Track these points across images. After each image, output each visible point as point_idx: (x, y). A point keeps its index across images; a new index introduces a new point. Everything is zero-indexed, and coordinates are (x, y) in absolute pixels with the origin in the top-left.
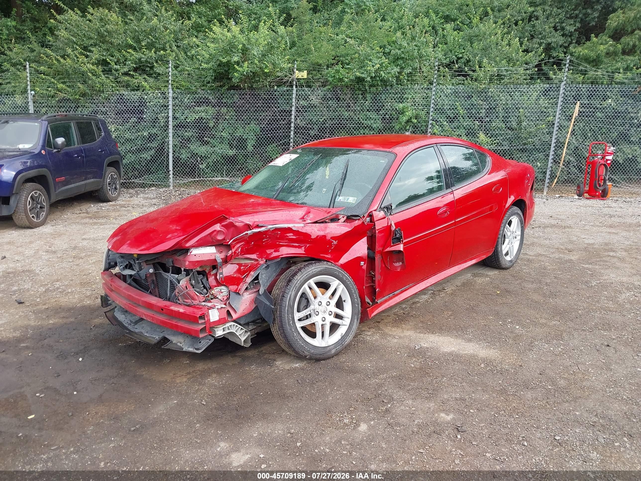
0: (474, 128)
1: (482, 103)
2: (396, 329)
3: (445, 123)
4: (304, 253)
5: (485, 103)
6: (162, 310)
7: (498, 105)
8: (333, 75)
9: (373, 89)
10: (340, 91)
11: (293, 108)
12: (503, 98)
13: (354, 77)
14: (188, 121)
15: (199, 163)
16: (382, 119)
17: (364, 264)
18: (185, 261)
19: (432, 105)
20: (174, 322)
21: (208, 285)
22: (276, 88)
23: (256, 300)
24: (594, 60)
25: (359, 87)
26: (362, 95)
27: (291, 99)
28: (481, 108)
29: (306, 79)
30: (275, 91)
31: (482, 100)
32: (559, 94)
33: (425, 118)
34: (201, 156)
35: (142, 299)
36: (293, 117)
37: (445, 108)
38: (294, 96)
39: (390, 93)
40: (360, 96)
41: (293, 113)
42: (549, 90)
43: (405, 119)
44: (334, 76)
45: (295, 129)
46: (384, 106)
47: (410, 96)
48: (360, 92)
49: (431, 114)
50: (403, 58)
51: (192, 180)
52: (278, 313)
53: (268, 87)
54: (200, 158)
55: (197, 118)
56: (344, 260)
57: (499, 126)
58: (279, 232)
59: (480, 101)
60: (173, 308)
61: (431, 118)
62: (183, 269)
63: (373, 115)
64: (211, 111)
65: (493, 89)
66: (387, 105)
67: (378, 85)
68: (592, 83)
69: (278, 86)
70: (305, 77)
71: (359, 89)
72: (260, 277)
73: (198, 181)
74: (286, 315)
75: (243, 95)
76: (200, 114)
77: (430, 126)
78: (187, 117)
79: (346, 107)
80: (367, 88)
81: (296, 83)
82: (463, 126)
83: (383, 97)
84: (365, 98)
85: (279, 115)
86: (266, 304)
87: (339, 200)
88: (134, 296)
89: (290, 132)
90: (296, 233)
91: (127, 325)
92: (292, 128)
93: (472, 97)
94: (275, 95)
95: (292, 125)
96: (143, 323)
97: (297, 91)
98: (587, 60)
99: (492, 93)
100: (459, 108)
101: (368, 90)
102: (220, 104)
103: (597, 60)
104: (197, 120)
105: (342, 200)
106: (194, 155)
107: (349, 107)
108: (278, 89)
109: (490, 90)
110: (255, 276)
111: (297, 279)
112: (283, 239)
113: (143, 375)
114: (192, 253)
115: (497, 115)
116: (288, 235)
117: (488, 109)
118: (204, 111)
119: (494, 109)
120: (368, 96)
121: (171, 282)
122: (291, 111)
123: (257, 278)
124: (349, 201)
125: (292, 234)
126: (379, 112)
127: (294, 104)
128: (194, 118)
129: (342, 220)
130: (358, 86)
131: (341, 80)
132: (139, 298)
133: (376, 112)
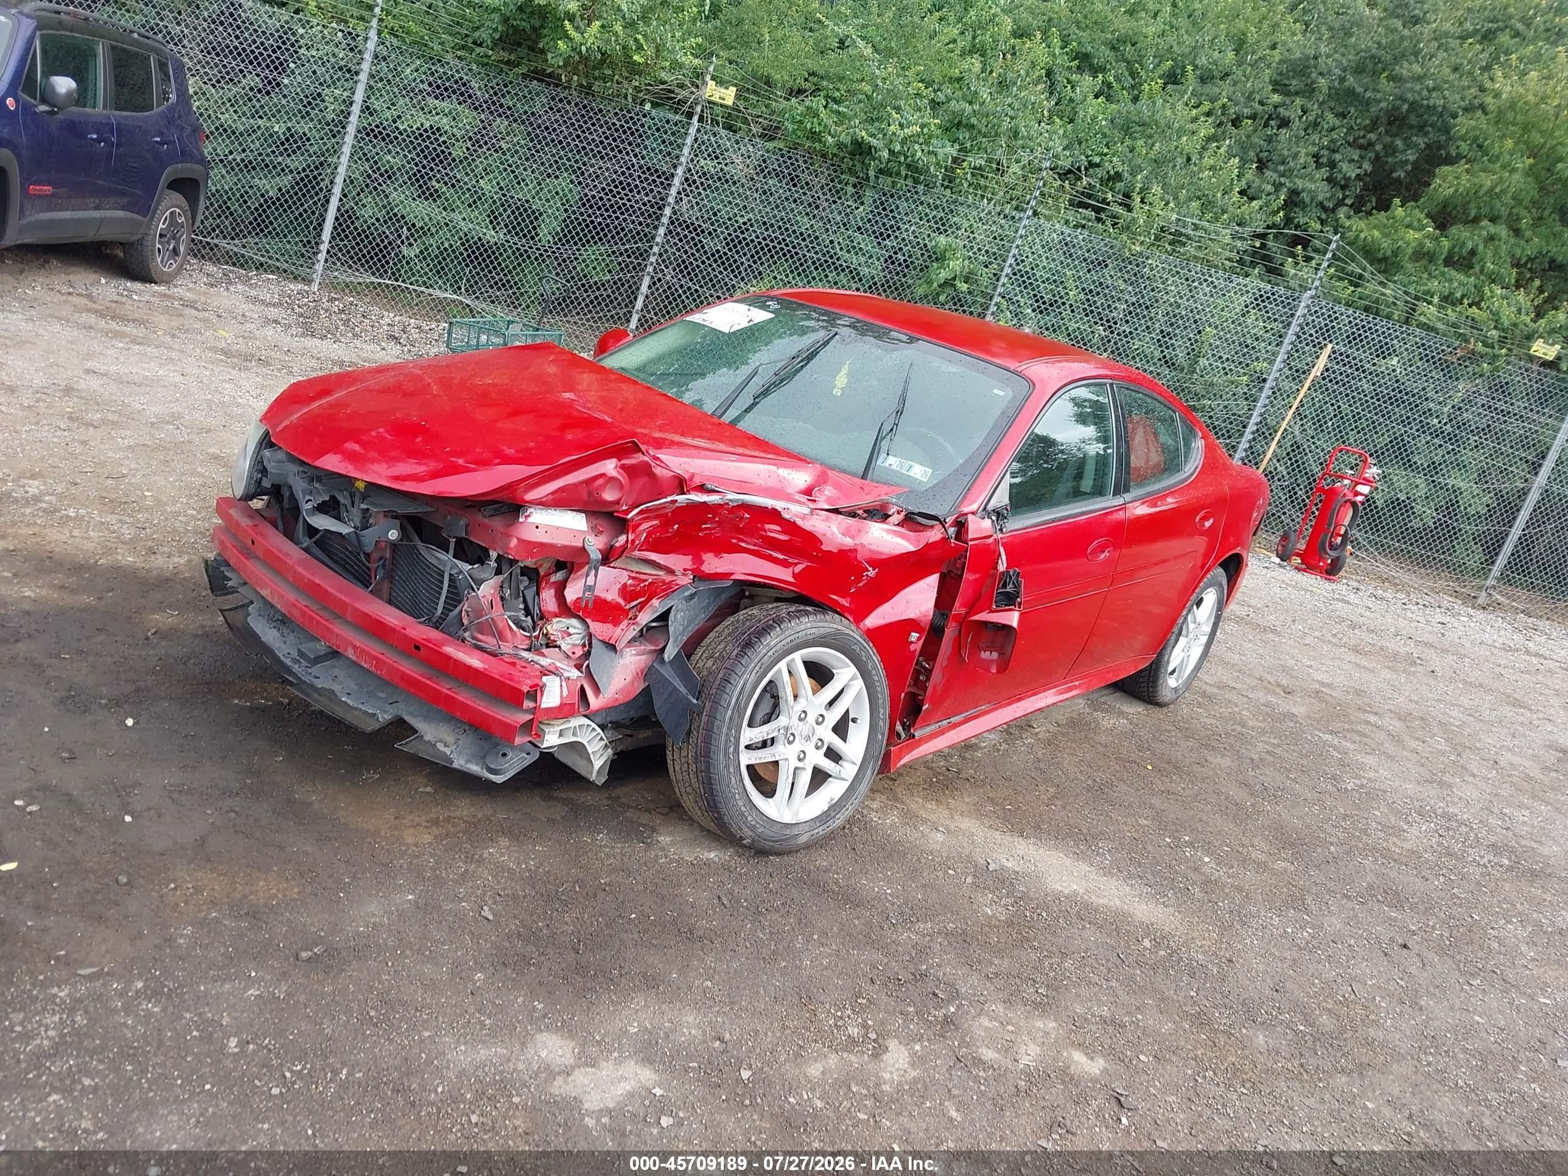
0: (1090, 341)
1: (1123, 287)
2: (935, 807)
3: (1029, 311)
4: (791, 580)
5: (1130, 289)
6: (416, 648)
7: (1157, 301)
8: (798, 118)
9: (885, 182)
10: (805, 162)
11: (680, 171)
12: (1173, 288)
13: (849, 138)
14: (401, 128)
15: (402, 242)
16: (886, 261)
17: (919, 639)
18: (508, 536)
19: (1011, 261)
20: (445, 687)
21: (536, 608)
22: (648, 107)
23: (648, 673)
24: (1385, 259)
25: (854, 165)
26: (855, 186)
27: (680, 147)
28: (1119, 299)
29: (727, 107)
30: (645, 116)
31: (1125, 281)
32: (1292, 315)
33: (986, 287)
34: (414, 225)
35: (357, 605)
36: (673, 191)
37: (1038, 274)
38: (689, 141)
39: (922, 203)
40: (850, 189)
41: (676, 181)
43: (944, 275)
44: (801, 122)
45: (672, 223)
46: (899, 228)
47: (966, 224)
48: (853, 180)
49: (1004, 280)
50: (973, 126)
51: (373, 279)
52: (704, 718)
53: (630, 100)
54: (409, 229)
55: (427, 125)
56: (876, 618)
57: (1147, 351)
58: (747, 516)
59: (1121, 282)
60: (449, 650)
61: (1000, 290)
62: (494, 555)
63: (867, 243)
64: (468, 117)
65: (1157, 262)
66: (907, 230)
67: (898, 174)
68: (1366, 309)
69: (655, 105)
70: (729, 102)
71: (851, 171)
72: (671, 617)
73: (387, 286)
74: (724, 730)
75: (561, 100)
76: (437, 118)
77: (993, 308)
78: (399, 117)
79: (810, 205)
80: (871, 173)
81: (702, 111)
82: (1067, 329)
83: (903, 205)
84: (858, 198)
85: (639, 177)
86: (675, 689)
87: (887, 464)
88: (331, 590)
89: (656, 228)
90: (790, 527)
91: (288, 662)
92: (665, 220)
93: (1106, 266)
94: (642, 125)
95: (668, 211)
96: (334, 667)
97: (698, 131)
98: (1369, 252)
99: (1152, 269)
100: (1070, 284)
101: (872, 178)
102: (494, 107)
103: (1390, 261)
104: (426, 131)
105: (894, 467)
106: (394, 218)
107: (817, 207)
108: (654, 113)
109: (1150, 262)
110: (661, 610)
111: (768, 645)
112: (752, 536)
113: (310, 804)
114: (530, 520)
115: (1149, 324)
116: (767, 526)
117: (1133, 304)
118: (450, 112)
119: (1147, 308)
120: (869, 195)
121: (452, 579)
122: (672, 175)
123: (664, 617)
124: (911, 474)
125: (778, 528)
126: (884, 239)
127: (683, 160)
128: (419, 125)
129: (896, 518)
130: (851, 163)
131: (814, 136)
132: (347, 600)
133: (876, 237)
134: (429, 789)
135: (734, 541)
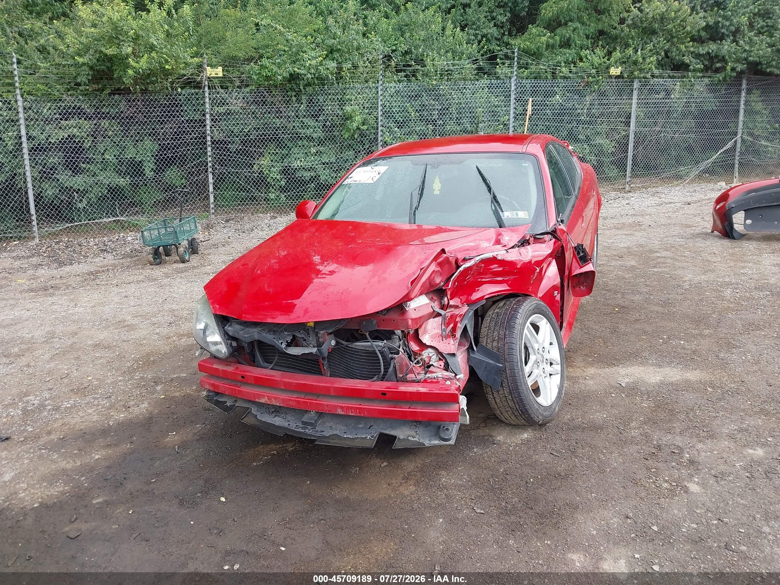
0: (428, 133)
1: (433, 103)
3: (396, 129)
5: (437, 103)
6: (383, 395)
7: (450, 105)
8: (258, 72)
9: (310, 89)
10: (267, 92)
11: (208, 116)
12: (455, 96)
13: (288, 74)
14: (53, 141)
15: (76, 201)
16: (323, 127)
17: (558, 293)
18: (406, 320)
19: (380, 108)
20: (405, 408)
22: (179, 90)
24: (535, 53)
25: (292, 86)
26: (295, 96)
27: (204, 104)
28: (434, 109)
29: (222, 78)
30: (180, 95)
31: (434, 100)
32: (510, 91)
33: (374, 124)
34: (79, 190)
36: (208, 128)
37: (394, 110)
38: (207, 100)
39: (330, 94)
40: (294, 99)
41: (208, 122)
42: (497, 86)
43: (355, 125)
44: (260, 73)
45: (213, 143)
46: (323, 110)
47: (354, 98)
48: (294, 94)
49: (380, 118)
50: (340, 50)
51: (67, 225)
53: (170, 89)
54: (77, 193)
55: (66, 136)
57: (454, 129)
58: (484, 265)
59: (432, 101)
60: (403, 388)
61: (380, 124)
62: (398, 332)
63: (311, 122)
64: (87, 125)
65: (444, 87)
66: (327, 109)
67: (314, 83)
68: (535, 78)
69: (182, 88)
70: (221, 75)
71: (292, 89)
72: (468, 329)
73: (76, 226)
75: (134, 101)
76: (70, 130)
77: (380, 133)
78: (49, 136)
79: (277, 112)
80: (301, 87)
81: (209, 84)
82: (416, 132)
83: (321, 98)
84: (299, 101)
85: (188, 126)
86: (487, 363)
87: (506, 217)
88: (314, 384)
89: (206, 149)
90: (502, 263)
92: (209, 143)
93: (423, 96)
94: (180, 100)
95: (209, 138)
97: (210, 94)
98: (526, 52)
99: (443, 91)
100: (410, 110)
101: (303, 90)
102: (100, 115)
103: (537, 54)
104: (67, 139)
106: (64, 190)
107: (281, 112)
108: (184, 92)
109: (441, 87)
110: (463, 327)
112: (486, 274)
114: (411, 308)
115: (451, 116)
117: (441, 110)
118: (77, 125)
119: (447, 109)
120: (304, 98)
122: (205, 120)
124: (519, 217)
125: (496, 266)
126: (318, 117)
127: (207, 110)
128: (62, 137)
129: (531, 241)
130: (290, 86)
131: (268, 78)
132: (328, 385)
133: (315, 117)
134: (385, 464)
135: (479, 280)
